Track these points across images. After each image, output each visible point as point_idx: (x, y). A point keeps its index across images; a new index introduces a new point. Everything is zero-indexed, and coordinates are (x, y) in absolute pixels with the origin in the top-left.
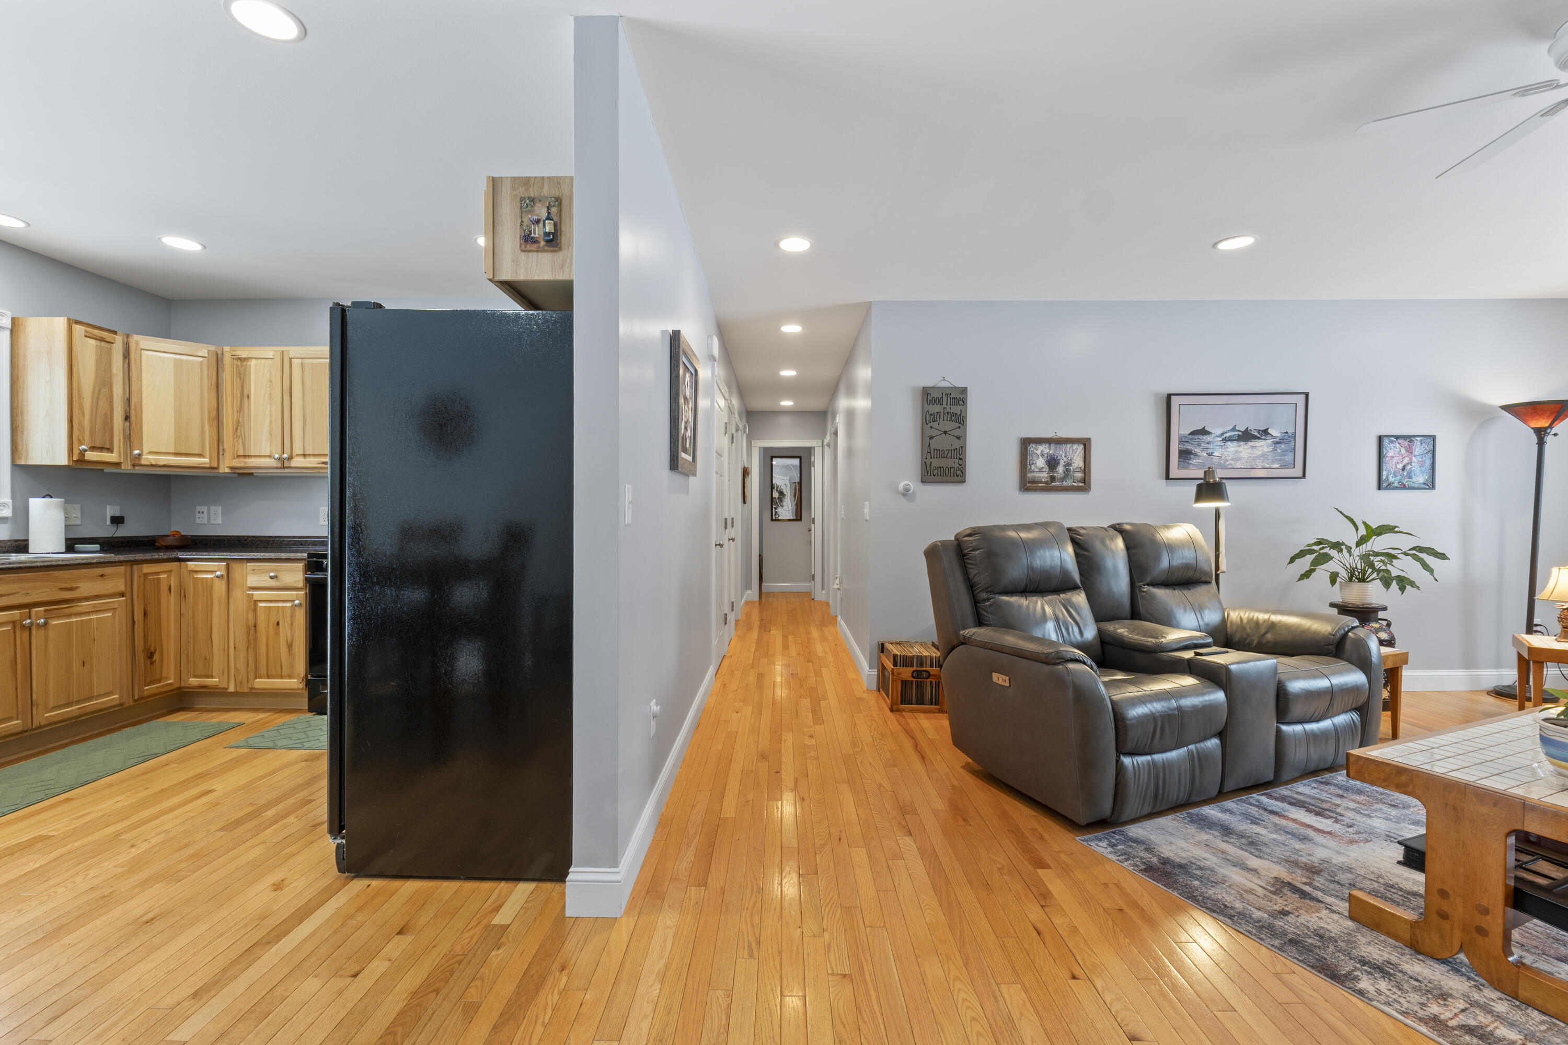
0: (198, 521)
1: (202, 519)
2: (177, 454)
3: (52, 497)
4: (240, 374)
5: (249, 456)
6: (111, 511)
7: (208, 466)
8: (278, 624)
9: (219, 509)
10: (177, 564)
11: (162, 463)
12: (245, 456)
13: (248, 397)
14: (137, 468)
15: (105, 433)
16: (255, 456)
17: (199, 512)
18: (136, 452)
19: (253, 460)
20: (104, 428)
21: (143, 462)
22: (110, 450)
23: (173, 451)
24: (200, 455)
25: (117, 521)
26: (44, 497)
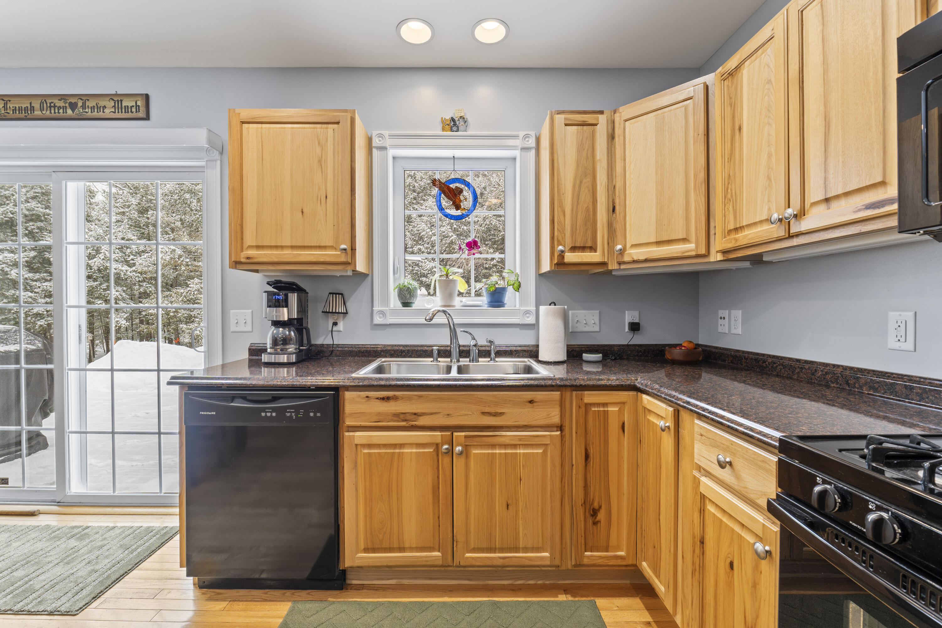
0: (720, 329)
1: (723, 327)
2: (659, 243)
3: (555, 305)
4: (731, 98)
5: (742, 228)
6: (630, 316)
7: (693, 253)
8: (731, 565)
9: (738, 314)
10: (631, 393)
11: (642, 258)
12: (736, 230)
13: (740, 129)
14: (623, 267)
15: (587, 230)
16: (749, 226)
17: (721, 318)
18: (619, 247)
19: (747, 232)
20: (586, 224)
21: (626, 258)
22: (593, 249)
23: (654, 240)
24: (685, 240)
25: (635, 327)
26: (550, 305)
